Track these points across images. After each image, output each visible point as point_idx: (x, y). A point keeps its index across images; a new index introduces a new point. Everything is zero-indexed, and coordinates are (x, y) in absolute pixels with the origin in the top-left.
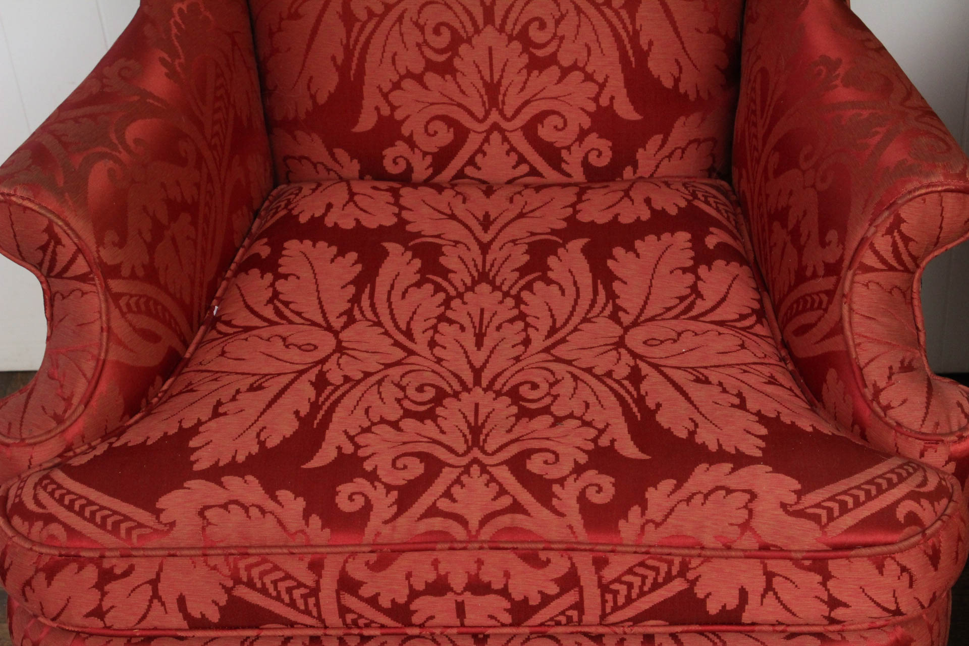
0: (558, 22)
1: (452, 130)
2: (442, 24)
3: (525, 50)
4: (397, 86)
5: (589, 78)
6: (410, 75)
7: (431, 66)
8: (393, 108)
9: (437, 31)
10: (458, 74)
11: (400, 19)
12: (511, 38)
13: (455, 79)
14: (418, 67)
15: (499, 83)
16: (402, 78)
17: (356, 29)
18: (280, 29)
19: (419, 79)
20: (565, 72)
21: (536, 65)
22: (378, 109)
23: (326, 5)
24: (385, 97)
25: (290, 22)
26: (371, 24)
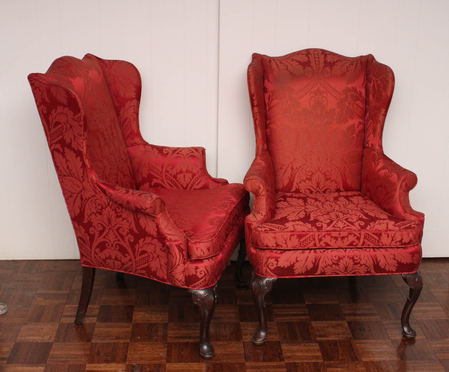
0: (331, 172)
1: (310, 191)
2: (310, 171)
3: (325, 176)
4: (300, 182)
5: (336, 182)
6: (303, 180)
7: (307, 179)
8: (299, 187)
9: (309, 172)
10: (312, 181)
11: (302, 169)
13: (311, 181)
14: (305, 179)
15: (320, 183)
17: (294, 171)
18: (278, 171)
19: (305, 181)
20: (332, 181)
21: (327, 179)
22: (296, 187)
23: (288, 167)
24: (298, 184)
25: (280, 170)
26: (297, 170)
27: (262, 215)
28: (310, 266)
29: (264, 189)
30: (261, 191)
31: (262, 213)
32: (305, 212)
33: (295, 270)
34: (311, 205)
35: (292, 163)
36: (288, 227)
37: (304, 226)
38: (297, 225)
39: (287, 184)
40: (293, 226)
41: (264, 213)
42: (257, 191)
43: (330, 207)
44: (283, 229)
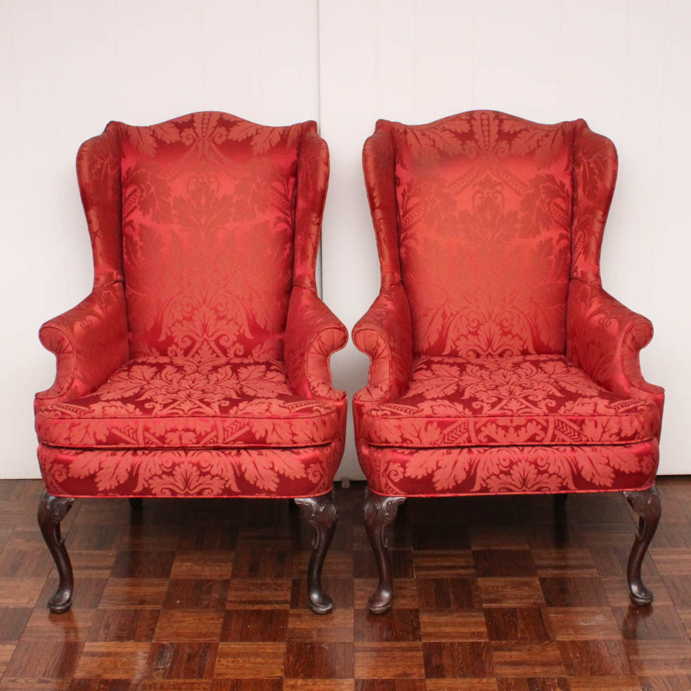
1: (475, 354)
2: (475, 318)
3: (501, 329)
4: (458, 339)
5: (521, 339)
6: (463, 335)
7: (470, 332)
8: (456, 347)
9: (473, 321)
10: (479, 336)
12: (497, 325)
14: (466, 333)
15: (492, 340)
16: (460, 336)
17: (446, 320)
19: (466, 337)
20: (514, 336)
21: (505, 334)
22: (451, 347)
23: (437, 312)
24: (454, 343)
25: (424, 318)
26: (452, 318)
27: (382, 390)
28: (462, 476)
29: (386, 347)
30: (380, 350)
31: (381, 388)
32: (458, 385)
33: (435, 483)
34: (470, 376)
35: (444, 305)
36: (423, 410)
37: (451, 407)
38: (439, 406)
39: (436, 343)
40: (431, 407)
41: (385, 388)
42: (374, 349)
43: (503, 378)
44: (414, 413)
